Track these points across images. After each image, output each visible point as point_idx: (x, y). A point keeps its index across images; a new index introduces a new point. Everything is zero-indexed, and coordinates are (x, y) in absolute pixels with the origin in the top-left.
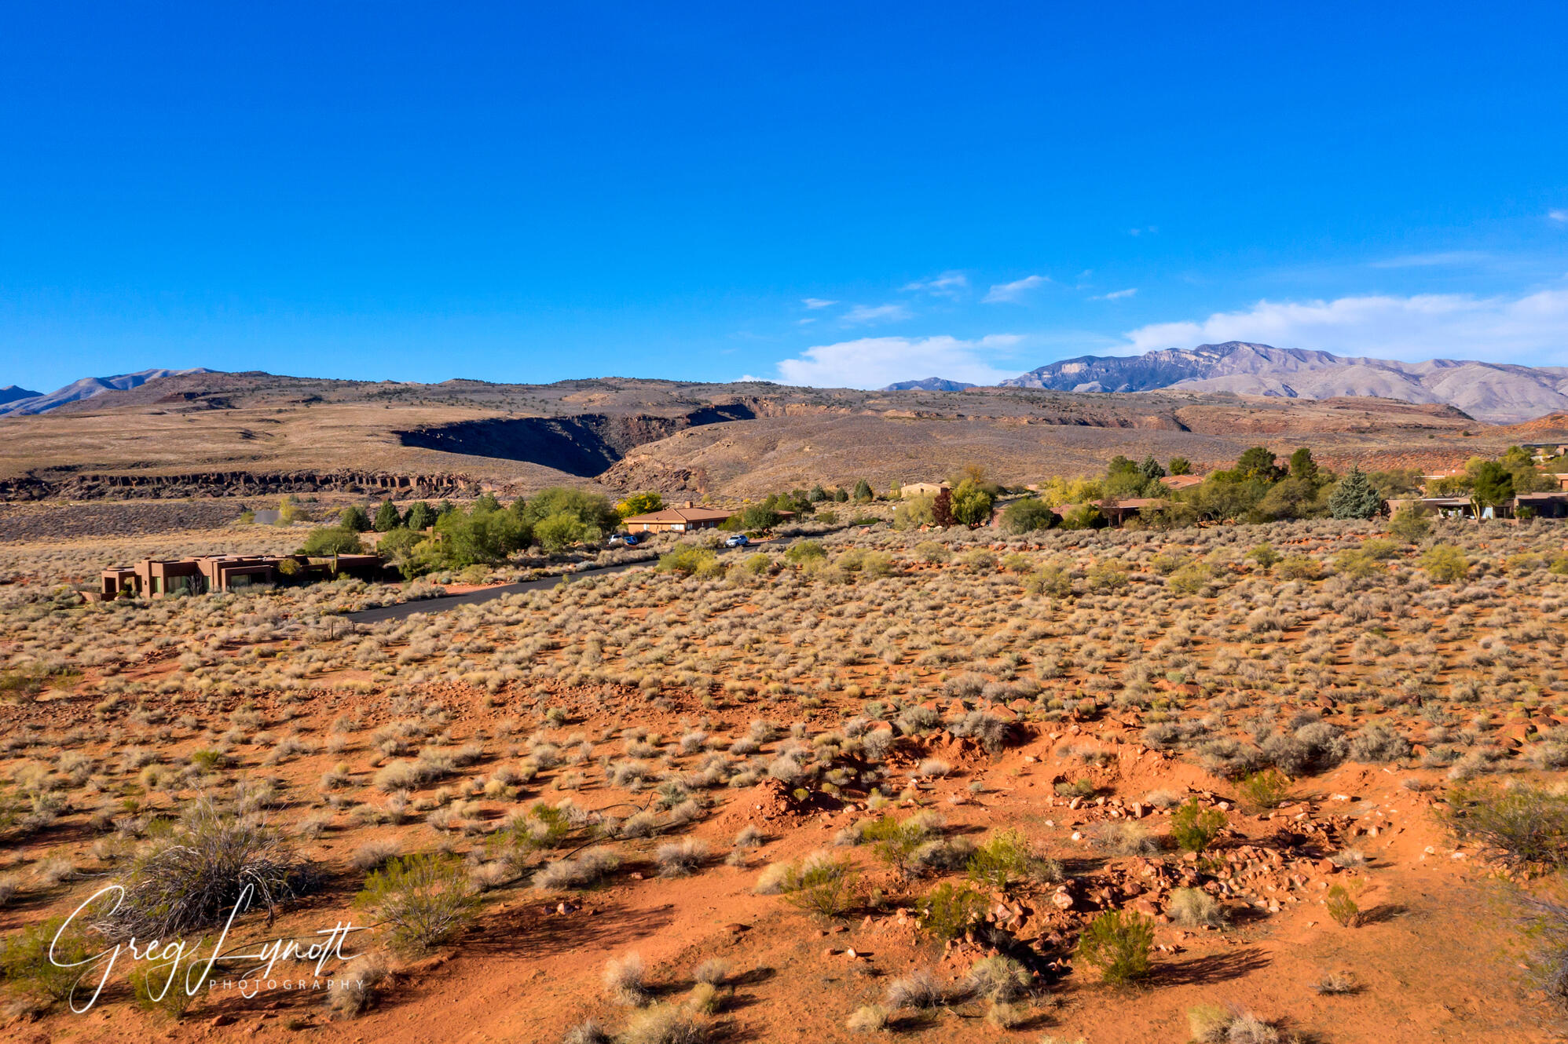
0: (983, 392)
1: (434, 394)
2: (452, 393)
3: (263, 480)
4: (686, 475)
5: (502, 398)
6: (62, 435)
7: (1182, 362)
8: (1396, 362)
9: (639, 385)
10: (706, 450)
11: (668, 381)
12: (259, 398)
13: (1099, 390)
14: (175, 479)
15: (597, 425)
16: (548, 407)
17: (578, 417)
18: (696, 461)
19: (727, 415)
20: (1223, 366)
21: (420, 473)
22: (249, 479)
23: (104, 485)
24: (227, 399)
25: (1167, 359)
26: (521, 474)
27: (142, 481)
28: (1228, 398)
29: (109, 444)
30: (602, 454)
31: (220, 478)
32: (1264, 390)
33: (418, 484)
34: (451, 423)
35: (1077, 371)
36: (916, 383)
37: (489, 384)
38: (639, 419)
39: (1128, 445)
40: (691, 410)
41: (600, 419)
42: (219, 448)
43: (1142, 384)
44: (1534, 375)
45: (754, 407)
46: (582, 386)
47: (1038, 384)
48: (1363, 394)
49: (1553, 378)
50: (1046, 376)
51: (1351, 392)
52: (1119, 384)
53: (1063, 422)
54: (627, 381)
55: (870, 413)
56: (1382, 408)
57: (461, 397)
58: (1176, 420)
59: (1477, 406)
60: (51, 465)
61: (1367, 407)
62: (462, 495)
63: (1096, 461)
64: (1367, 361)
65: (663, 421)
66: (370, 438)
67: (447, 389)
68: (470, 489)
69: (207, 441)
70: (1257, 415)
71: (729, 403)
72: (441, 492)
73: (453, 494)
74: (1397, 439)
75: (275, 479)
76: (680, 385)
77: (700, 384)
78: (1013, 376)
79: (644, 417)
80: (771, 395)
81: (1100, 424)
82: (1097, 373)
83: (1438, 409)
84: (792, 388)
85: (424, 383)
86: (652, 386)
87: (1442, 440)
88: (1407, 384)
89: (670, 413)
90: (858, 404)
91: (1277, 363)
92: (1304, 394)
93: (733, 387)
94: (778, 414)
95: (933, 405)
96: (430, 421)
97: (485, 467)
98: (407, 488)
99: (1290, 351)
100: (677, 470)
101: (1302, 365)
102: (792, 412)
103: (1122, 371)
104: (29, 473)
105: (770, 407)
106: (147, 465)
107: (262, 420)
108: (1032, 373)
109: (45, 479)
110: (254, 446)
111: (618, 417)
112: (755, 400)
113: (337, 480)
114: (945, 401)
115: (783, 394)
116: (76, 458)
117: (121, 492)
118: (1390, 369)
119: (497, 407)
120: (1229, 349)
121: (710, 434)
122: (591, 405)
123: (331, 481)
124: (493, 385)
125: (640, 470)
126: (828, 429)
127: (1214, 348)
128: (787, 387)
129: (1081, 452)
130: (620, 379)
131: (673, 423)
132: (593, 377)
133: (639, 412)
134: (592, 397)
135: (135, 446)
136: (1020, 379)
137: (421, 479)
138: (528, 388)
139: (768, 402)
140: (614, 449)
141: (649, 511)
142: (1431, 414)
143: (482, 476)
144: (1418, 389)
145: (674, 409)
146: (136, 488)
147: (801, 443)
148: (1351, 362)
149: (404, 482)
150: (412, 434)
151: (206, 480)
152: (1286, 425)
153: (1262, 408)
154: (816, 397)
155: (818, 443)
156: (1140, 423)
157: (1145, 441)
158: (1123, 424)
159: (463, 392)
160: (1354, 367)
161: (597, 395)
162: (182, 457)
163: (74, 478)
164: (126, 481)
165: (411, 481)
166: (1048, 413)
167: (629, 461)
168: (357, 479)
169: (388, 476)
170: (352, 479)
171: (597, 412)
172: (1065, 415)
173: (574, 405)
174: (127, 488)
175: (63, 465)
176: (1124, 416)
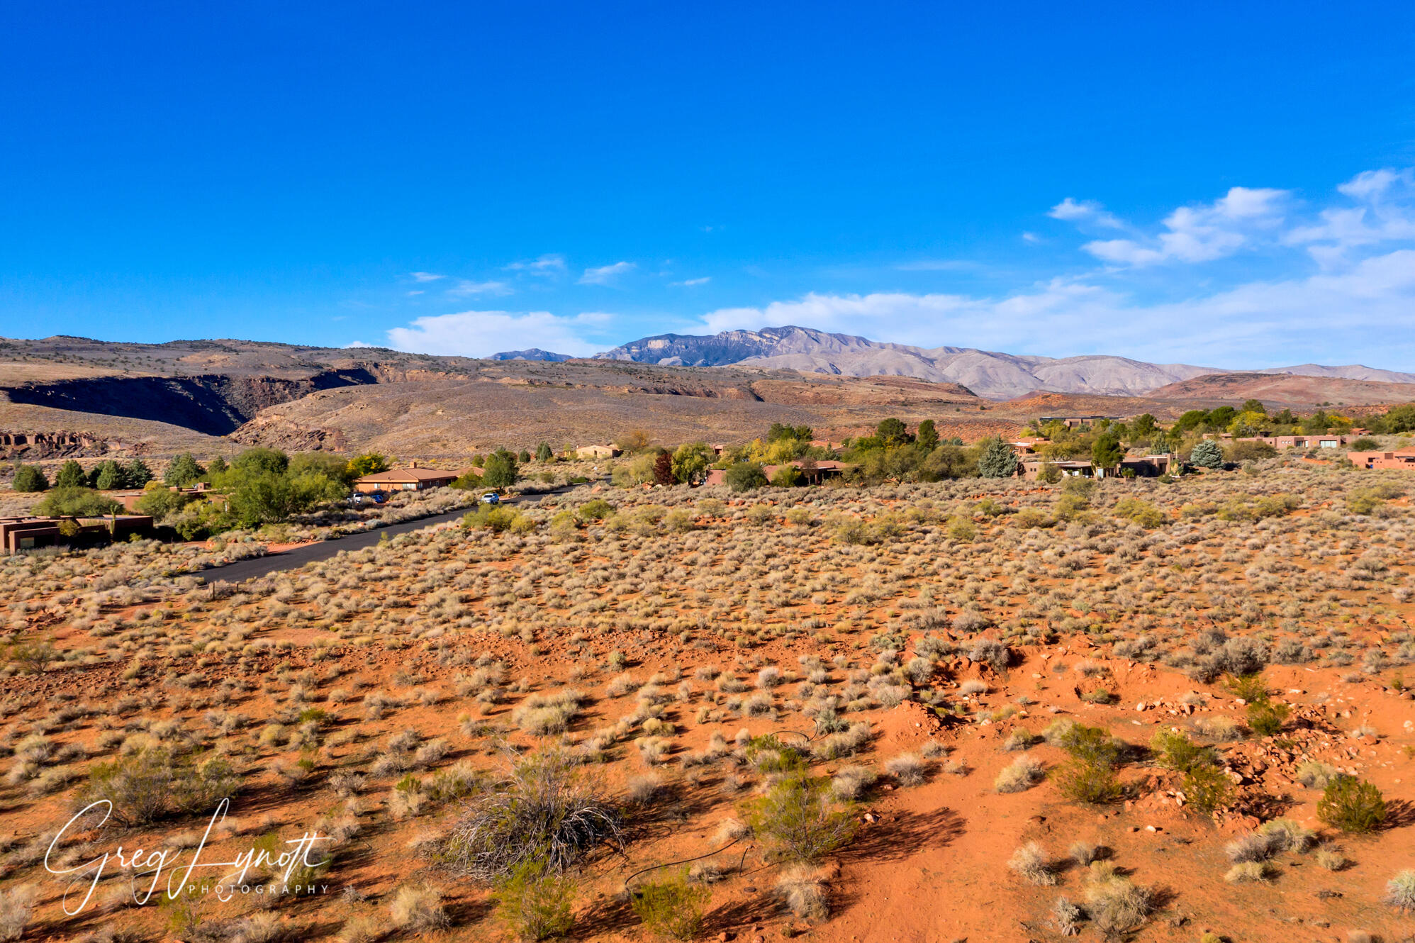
0: (584, 363)
1: (37, 350)
2: (60, 349)
4: (322, 436)
5: (114, 356)
7: (748, 342)
8: (916, 348)
9: (256, 348)
10: (340, 412)
11: (285, 345)
13: (680, 363)
15: (219, 386)
16: (166, 367)
17: (199, 377)
18: (330, 422)
19: (349, 378)
20: (782, 346)
21: (38, 430)
25: (736, 339)
26: (151, 433)
28: (790, 374)
30: (225, 415)
32: (815, 368)
33: (37, 442)
34: (63, 381)
35: (661, 346)
36: (519, 353)
37: (96, 342)
38: (263, 381)
39: (724, 412)
40: (315, 373)
41: (222, 380)
43: (717, 360)
44: (1016, 361)
45: (375, 372)
46: (197, 347)
47: (627, 357)
48: (891, 373)
49: (1030, 364)
50: (635, 350)
51: (883, 371)
52: (697, 360)
53: (659, 391)
54: (243, 343)
55: (486, 380)
56: (909, 385)
57: (68, 354)
58: (752, 391)
59: (976, 385)
61: (901, 384)
62: (87, 453)
63: (700, 427)
64: (894, 346)
65: (287, 383)
67: (51, 345)
68: (96, 447)
70: (818, 389)
71: (350, 367)
72: (64, 450)
73: (76, 453)
74: (933, 412)
76: (298, 349)
77: (318, 348)
78: (605, 349)
79: (268, 379)
80: (390, 361)
81: (689, 394)
82: (678, 349)
83: (952, 387)
84: (409, 354)
85: (22, 338)
86: (269, 349)
87: (965, 413)
88: (926, 366)
89: (294, 375)
90: (473, 373)
91: (825, 345)
92: (846, 373)
93: (351, 353)
94: (399, 379)
95: (543, 373)
96: (39, 378)
97: (111, 426)
98: (24, 446)
99: (835, 336)
100: (311, 430)
101: (844, 347)
102: (412, 378)
103: (699, 348)
105: (391, 372)
108: (622, 347)
111: (241, 378)
112: (376, 365)
114: (554, 370)
115: (403, 361)
118: (912, 353)
119: (111, 366)
120: (787, 332)
121: (342, 396)
122: (211, 365)
124: (102, 343)
125: (272, 430)
126: (456, 394)
127: (774, 331)
128: (404, 354)
129: (685, 419)
130: (236, 341)
131: (297, 386)
132: (207, 338)
133: (263, 374)
134: (212, 358)
136: (611, 353)
137: (40, 437)
138: (144, 348)
139: (388, 367)
140: (237, 409)
141: (375, 472)
142: (947, 391)
143: (108, 434)
144: (933, 371)
145: (298, 372)
147: (433, 407)
148: (882, 347)
149: (21, 439)
150: (19, 390)
152: (840, 398)
153: (820, 383)
154: (434, 364)
155: (449, 407)
156: (722, 394)
157: (738, 410)
158: (709, 394)
159: (70, 349)
160: (885, 351)
161: (218, 357)
165: (28, 438)
166: (646, 383)
167: (260, 421)
169: (2, 434)
171: (218, 373)
172: (660, 385)
173: (194, 365)
176: (709, 388)
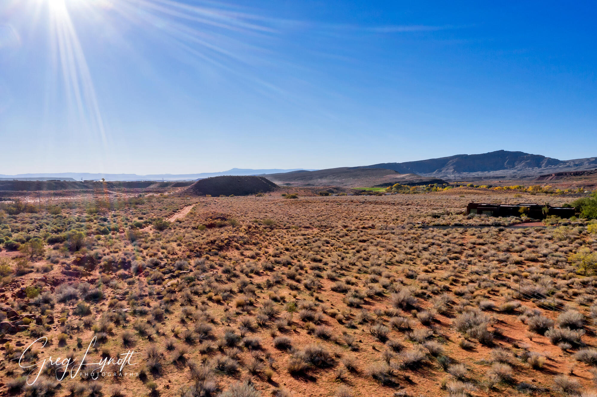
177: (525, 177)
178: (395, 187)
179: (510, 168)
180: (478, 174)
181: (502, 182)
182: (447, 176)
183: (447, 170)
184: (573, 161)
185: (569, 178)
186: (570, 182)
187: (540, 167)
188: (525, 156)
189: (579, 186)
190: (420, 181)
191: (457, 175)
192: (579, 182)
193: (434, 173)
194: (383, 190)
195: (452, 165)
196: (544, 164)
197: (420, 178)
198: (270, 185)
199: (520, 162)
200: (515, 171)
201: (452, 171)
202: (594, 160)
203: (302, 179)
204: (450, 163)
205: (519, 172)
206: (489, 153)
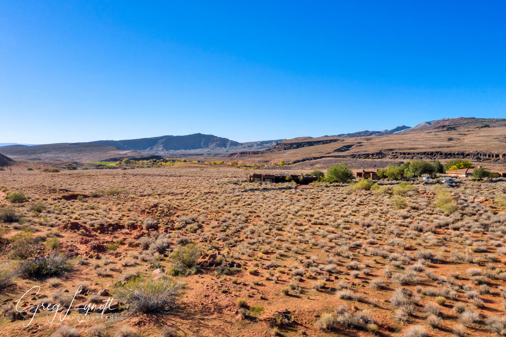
3: (446, 154)
6: (395, 140)
12: (466, 127)
14: (419, 153)
22: (441, 154)
23: (398, 155)
24: (454, 127)
27: (409, 154)
29: (406, 143)
31: (432, 153)
42: (438, 144)
60: (387, 149)
66: (494, 140)
69: (436, 141)
75: (450, 154)
104: (380, 151)
106: (414, 149)
107: (460, 134)
109: (384, 153)
110: (451, 143)
113: (472, 155)
116: (396, 146)
117: (402, 157)
123: (470, 155)
135: (413, 143)
146: (407, 156)
151: (428, 154)
162: (425, 146)
163: (391, 153)
164: (404, 154)
165: (500, 155)
168: (479, 154)
169: (491, 154)
170: (478, 154)
174: (404, 156)
175: (390, 149)
177: (217, 155)
178: (125, 162)
179: (205, 147)
180: (182, 152)
181: (207, 159)
182: (158, 153)
183: (157, 147)
184: (247, 143)
185: (251, 156)
186: (253, 159)
187: (226, 147)
188: (216, 139)
189: (259, 162)
190: (141, 157)
191: (166, 152)
192: (259, 159)
193: (147, 150)
194: (113, 164)
195: (162, 144)
196: (228, 145)
197: (140, 155)
198: (5, 159)
199: (212, 143)
200: (209, 150)
201: (161, 148)
202: (260, 143)
203: (24, 154)
204: (160, 142)
205: (212, 151)
206: (189, 135)
